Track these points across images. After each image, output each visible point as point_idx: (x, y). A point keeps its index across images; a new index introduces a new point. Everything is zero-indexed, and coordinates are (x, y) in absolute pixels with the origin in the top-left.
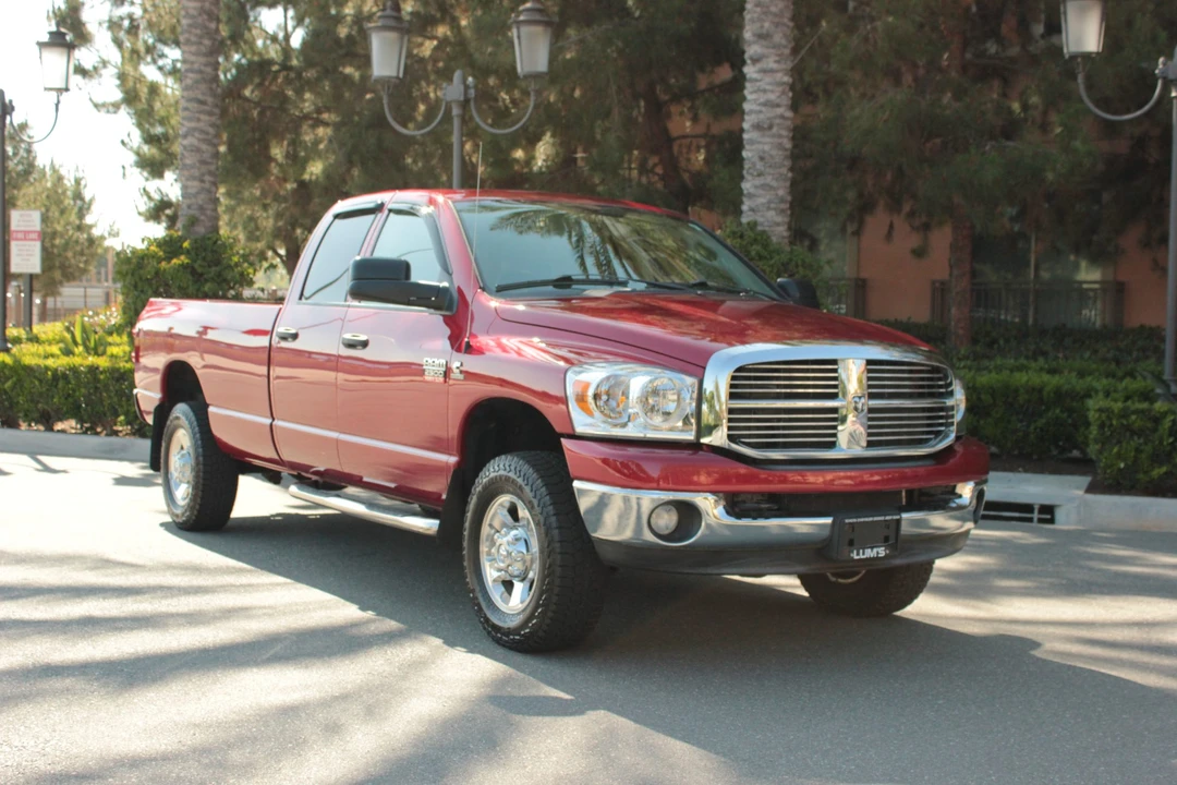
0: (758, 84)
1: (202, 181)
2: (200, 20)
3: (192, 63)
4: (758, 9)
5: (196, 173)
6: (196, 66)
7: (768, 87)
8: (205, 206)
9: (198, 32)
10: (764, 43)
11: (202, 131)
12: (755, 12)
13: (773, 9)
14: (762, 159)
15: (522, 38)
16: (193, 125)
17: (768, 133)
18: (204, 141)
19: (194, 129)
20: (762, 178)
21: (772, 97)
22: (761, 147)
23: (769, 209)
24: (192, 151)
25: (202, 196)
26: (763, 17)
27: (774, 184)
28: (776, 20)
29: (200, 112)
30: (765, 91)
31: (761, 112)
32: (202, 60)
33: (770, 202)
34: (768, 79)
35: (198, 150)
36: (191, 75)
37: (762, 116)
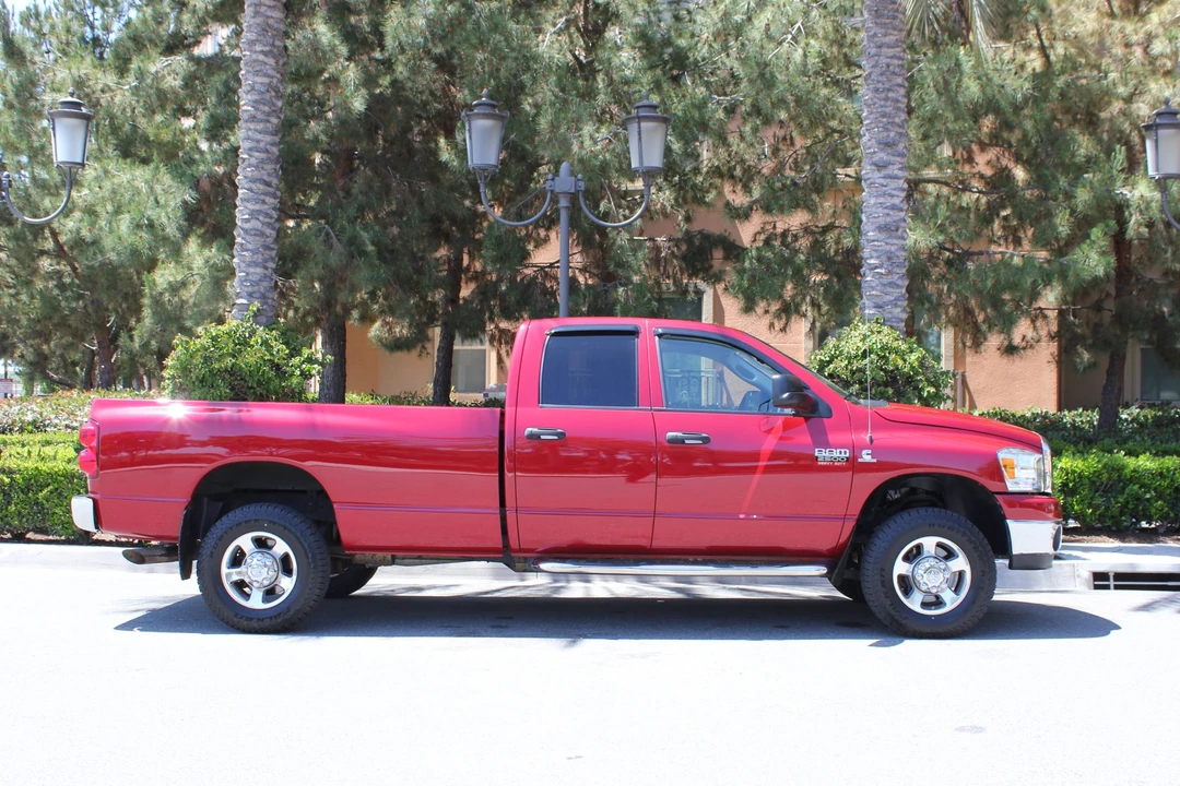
0: (884, 189)
1: (266, 268)
2: (267, 96)
3: (258, 141)
4: (884, 120)
5: (259, 258)
6: (262, 145)
7: (893, 192)
8: (269, 295)
9: (266, 109)
10: (889, 151)
11: (267, 215)
12: (881, 122)
13: (897, 120)
14: (889, 258)
15: (643, 135)
16: (257, 207)
17: (894, 234)
18: (269, 224)
19: (259, 212)
20: (890, 277)
21: (896, 201)
22: (888, 247)
23: (896, 306)
24: (255, 235)
25: (265, 284)
26: (889, 127)
27: (900, 282)
28: (901, 130)
29: (266, 194)
30: (892, 196)
31: (888, 215)
32: (269, 138)
33: (896, 299)
34: (894, 184)
35: (262, 234)
36: (257, 154)
37: (888, 219)
